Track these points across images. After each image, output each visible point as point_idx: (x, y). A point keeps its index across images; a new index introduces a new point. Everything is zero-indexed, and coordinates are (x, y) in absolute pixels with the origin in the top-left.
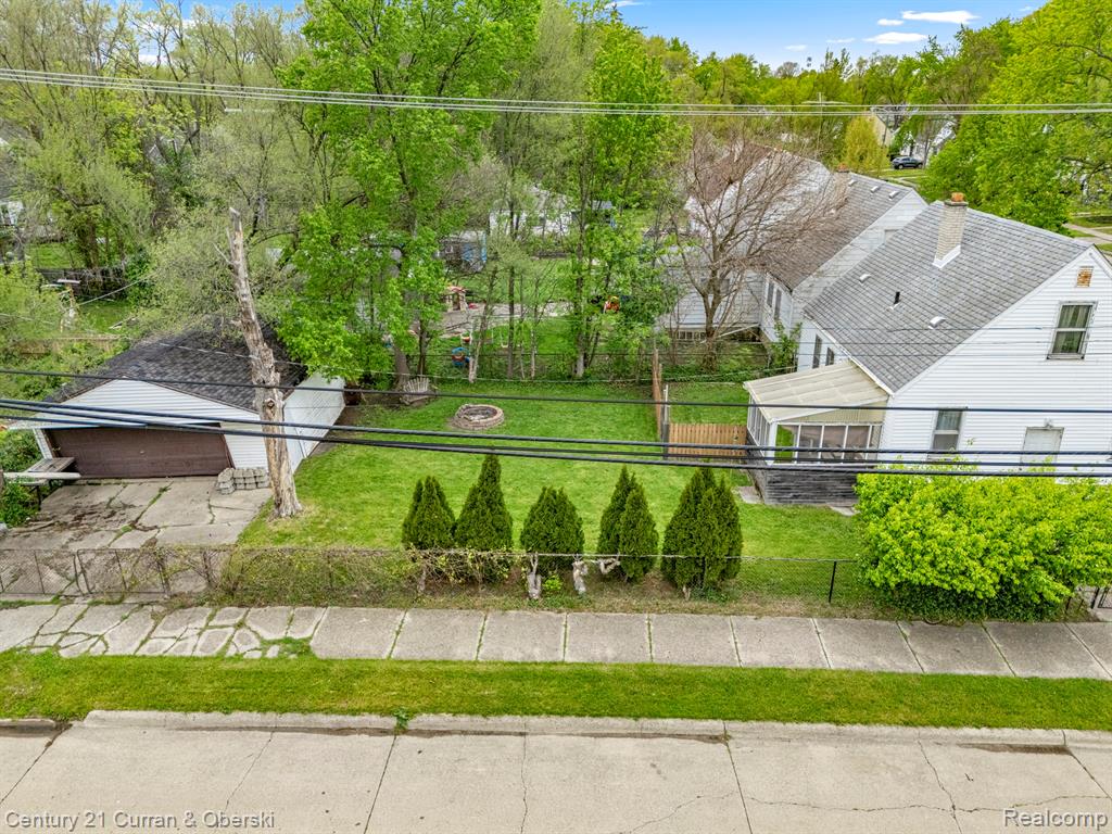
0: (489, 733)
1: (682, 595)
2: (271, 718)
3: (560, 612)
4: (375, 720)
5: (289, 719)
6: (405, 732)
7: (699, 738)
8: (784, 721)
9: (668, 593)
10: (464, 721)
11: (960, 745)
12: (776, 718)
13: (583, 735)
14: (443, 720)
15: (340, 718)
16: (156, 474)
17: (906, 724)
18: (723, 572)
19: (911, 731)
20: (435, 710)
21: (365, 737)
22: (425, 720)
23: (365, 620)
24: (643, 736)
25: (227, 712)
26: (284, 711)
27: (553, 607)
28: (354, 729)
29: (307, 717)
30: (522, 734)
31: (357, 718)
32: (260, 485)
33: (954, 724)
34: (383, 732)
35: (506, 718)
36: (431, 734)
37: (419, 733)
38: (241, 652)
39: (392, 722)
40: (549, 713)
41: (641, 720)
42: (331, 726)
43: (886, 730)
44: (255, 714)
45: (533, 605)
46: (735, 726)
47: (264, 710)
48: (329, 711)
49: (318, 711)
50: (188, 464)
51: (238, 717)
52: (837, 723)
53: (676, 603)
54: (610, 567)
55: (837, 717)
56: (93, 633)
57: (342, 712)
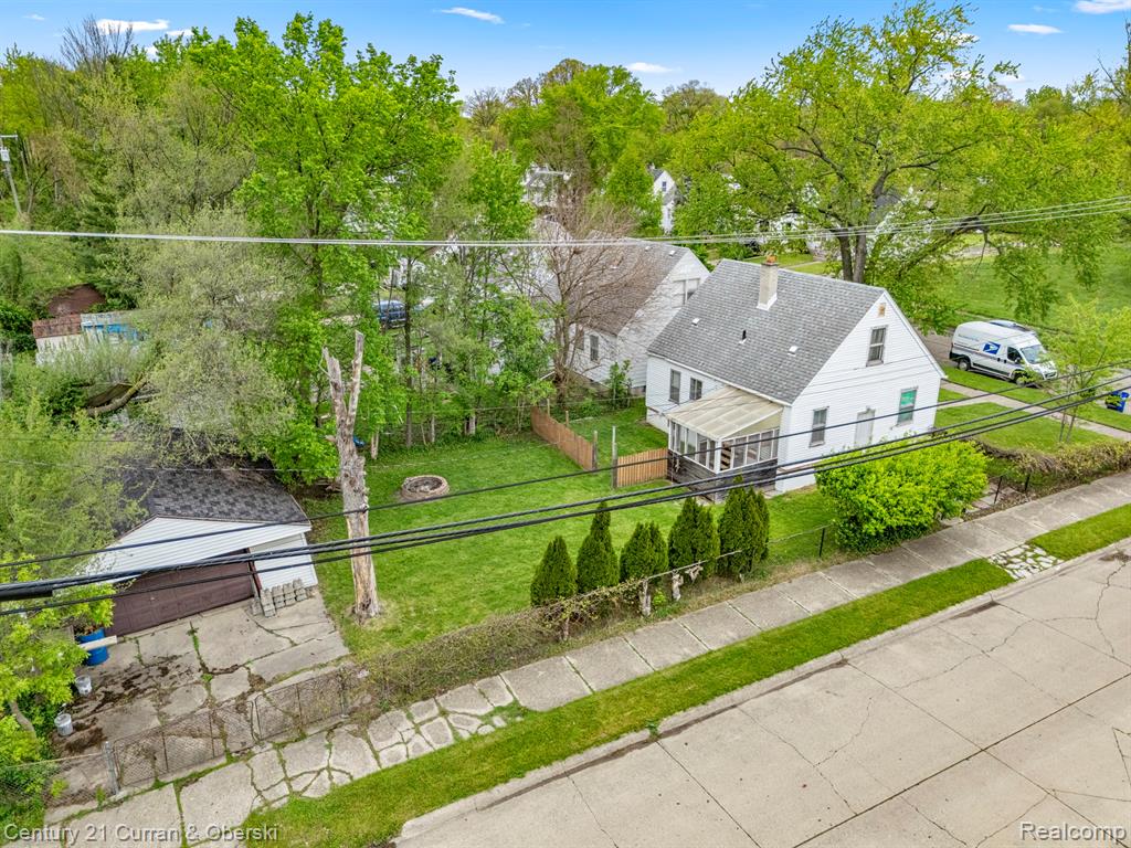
0: (714, 714)
1: (739, 581)
2: (558, 767)
3: (671, 619)
4: (633, 737)
5: (572, 762)
6: (660, 737)
7: (831, 666)
8: (868, 638)
9: (725, 583)
10: (693, 713)
11: (952, 618)
12: (863, 638)
13: (770, 692)
14: (679, 718)
15: (609, 745)
16: (168, 619)
17: (923, 616)
18: (763, 555)
19: (928, 620)
20: (669, 713)
21: (637, 751)
22: (667, 723)
23: (541, 673)
24: (802, 678)
25: (522, 776)
26: (563, 757)
27: (664, 617)
28: (623, 749)
29: (585, 755)
30: (734, 707)
31: (621, 741)
32: (299, 599)
33: (942, 608)
34: (645, 743)
35: (718, 700)
36: (678, 730)
37: (668, 733)
38: (473, 732)
39: (646, 733)
40: (741, 686)
41: (796, 668)
42: (605, 754)
43: (917, 623)
44: (543, 768)
45: (647, 620)
46: (846, 652)
47: (548, 763)
48: (597, 743)
49: (589, 747)
50: (205, 598)
51: (533, 776)
52: (893, 628)
53: (738, 587)
54: (697, 573)
55: (891, 625)
56: (318, 768)
57: (605, 741)
